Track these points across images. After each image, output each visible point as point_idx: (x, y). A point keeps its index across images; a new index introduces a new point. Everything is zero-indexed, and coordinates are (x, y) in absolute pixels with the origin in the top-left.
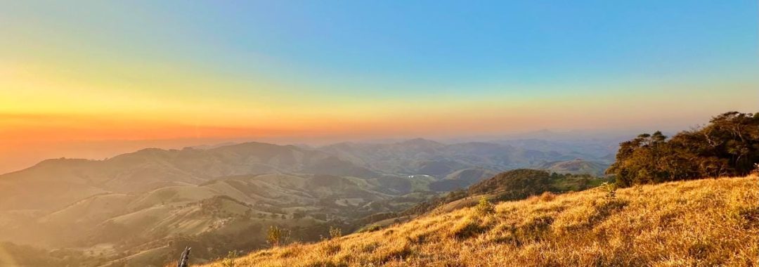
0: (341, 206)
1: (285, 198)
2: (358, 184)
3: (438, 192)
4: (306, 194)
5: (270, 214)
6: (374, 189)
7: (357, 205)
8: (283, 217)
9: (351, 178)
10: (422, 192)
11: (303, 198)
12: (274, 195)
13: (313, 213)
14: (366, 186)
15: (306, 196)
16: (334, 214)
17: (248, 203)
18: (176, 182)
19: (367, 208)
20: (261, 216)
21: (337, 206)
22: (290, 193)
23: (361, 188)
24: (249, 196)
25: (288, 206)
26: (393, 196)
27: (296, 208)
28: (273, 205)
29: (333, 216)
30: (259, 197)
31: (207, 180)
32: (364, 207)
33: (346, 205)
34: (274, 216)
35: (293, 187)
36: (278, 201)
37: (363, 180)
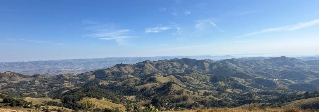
0: (229, 92)
1: (200, 85)
2: (240, 82)
3: (296, 91)
4: (210, 84)
5: (192, 92)
6: (249, 85)
7: (238, 92)
8: (198, 94)
9: (236, 78)
10: (284, 89)
11: (208, 87)
12: (195, 83)
13: (213, 94)
14: (245, 83)
15: (210, 85)
16: (225, 96)
17: (183, 86)
18: (155, 74)
19: (244, 95)
20: (188, 93)
21: (227, 92)
22: (203, 83)
23: (241, 84)
24: (183, 83)
25: (201, 89)
26: (262, 90)
27: (205, 91)
28: (194, 88)
29: (225, 97)
30: (188, 84)
31: (167, 75)
32: (243, 94)
33: (232, 92)
34: (194, 93)
35: (203, 80)
36: (197, 86)
37: (243, 80)
